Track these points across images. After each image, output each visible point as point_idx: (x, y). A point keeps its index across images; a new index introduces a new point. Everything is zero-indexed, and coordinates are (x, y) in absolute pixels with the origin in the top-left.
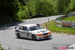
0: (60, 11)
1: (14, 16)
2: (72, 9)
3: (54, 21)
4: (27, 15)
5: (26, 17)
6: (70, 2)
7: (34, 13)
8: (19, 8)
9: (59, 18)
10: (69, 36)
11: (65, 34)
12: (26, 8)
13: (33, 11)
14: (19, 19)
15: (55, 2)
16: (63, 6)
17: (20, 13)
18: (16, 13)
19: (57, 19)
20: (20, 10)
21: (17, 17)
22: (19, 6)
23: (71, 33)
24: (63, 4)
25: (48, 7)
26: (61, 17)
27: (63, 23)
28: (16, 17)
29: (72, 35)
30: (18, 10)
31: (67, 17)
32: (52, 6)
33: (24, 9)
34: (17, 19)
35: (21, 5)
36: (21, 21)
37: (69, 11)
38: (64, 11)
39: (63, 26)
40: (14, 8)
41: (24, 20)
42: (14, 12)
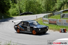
0: (48, 10)
1: (6, 12)
2: (58, 8)
3: (42, 18)
4: (17, 12)
5: (17, 14)
6: (56, 2)
7: (24, 10)
8: (11, 6)
9: (46, 16)
10: (54, 32)
11: (51, 30)
12: (17, 6)
13: (23, 9)
14: (10, 15)
15: (43, 2)
16: (50, 5)
17: (11, 11)
18: (8, 10)
19: (44, 17)
20: (11, 7)
21: (9, 13)
22: (10, 4)
23: (56, 29)
24: (50, 3)
25: (36, 6)
26: (48, 15)
27: (50, 20)
28: (7, 14)
29: (57, 31)
30: (10, 7)
31: (54, 15)
32: (40, 5)
33: (15, 7)
34: (8, 15)
35: (12, 3)
36: (12, 17)
37: (55, 10)
38: (51, 9)
39: (50, 23)
40: (6, 6)
41: (15, 16)
42: (6, 9)
